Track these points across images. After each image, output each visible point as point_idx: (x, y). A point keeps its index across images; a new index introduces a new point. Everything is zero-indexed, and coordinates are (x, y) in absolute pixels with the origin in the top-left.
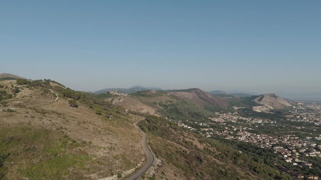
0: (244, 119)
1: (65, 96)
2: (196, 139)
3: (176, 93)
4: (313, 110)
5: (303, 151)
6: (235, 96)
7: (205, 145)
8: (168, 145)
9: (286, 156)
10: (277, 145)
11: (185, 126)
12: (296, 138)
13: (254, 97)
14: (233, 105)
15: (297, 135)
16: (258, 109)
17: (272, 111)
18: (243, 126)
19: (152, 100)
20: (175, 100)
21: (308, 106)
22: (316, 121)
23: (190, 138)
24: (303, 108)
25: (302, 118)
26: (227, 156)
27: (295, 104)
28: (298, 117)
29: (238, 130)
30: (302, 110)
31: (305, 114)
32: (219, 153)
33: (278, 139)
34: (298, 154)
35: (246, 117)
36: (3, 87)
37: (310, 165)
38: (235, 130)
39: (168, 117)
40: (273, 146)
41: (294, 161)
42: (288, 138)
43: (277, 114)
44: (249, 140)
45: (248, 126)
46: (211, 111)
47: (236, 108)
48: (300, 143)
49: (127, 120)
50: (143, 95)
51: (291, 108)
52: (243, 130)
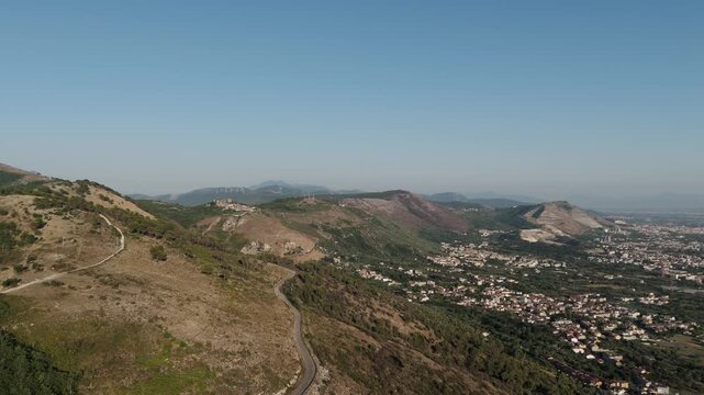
0: (501, 257)
1: (135, 231)
2: (396, 314)
3: (360, 201)
4: (644, 236)
5: (612, 328)
6: (486, 206)
7: (413, 325)
8: (340, 336)
9: (575, 340)
10: (561, 316)
11: (378, 277)
12: (601, 300)
13: (525, 209)
14: (479, 225)
15: (605, 293)
16: (530, 236)
17: (559, 239)
18: (498, 275)
19: (306, 219)
20: (358, 220)
21: (636, 228)
22: (647, 262)
23: (384, 312)
24: (624, 233)
25: (619, 255)
26: (455, 347)
27: (608, 223)
28: (612, 253)
29: (486, 285)
30: (623, 236)
31: (626, 245)
32: (439, 341)
33: (566, 302)
34: (599, 335)
35: (505, 253)
36: (7, 213)
37: (619, 358)
38: (480, 283)
39: (343, 258)
40: (554, 318)
41: (589, 350)
42: (586, 300)
43: (570, 248)
44: (506, 306)
45: (507, 274)
46: (433, 241)
47: (486, 233)
48: (607, 311)
49: (261, 280)
50: (288, 209)
51: (600, 232)
52: (496, 284)
